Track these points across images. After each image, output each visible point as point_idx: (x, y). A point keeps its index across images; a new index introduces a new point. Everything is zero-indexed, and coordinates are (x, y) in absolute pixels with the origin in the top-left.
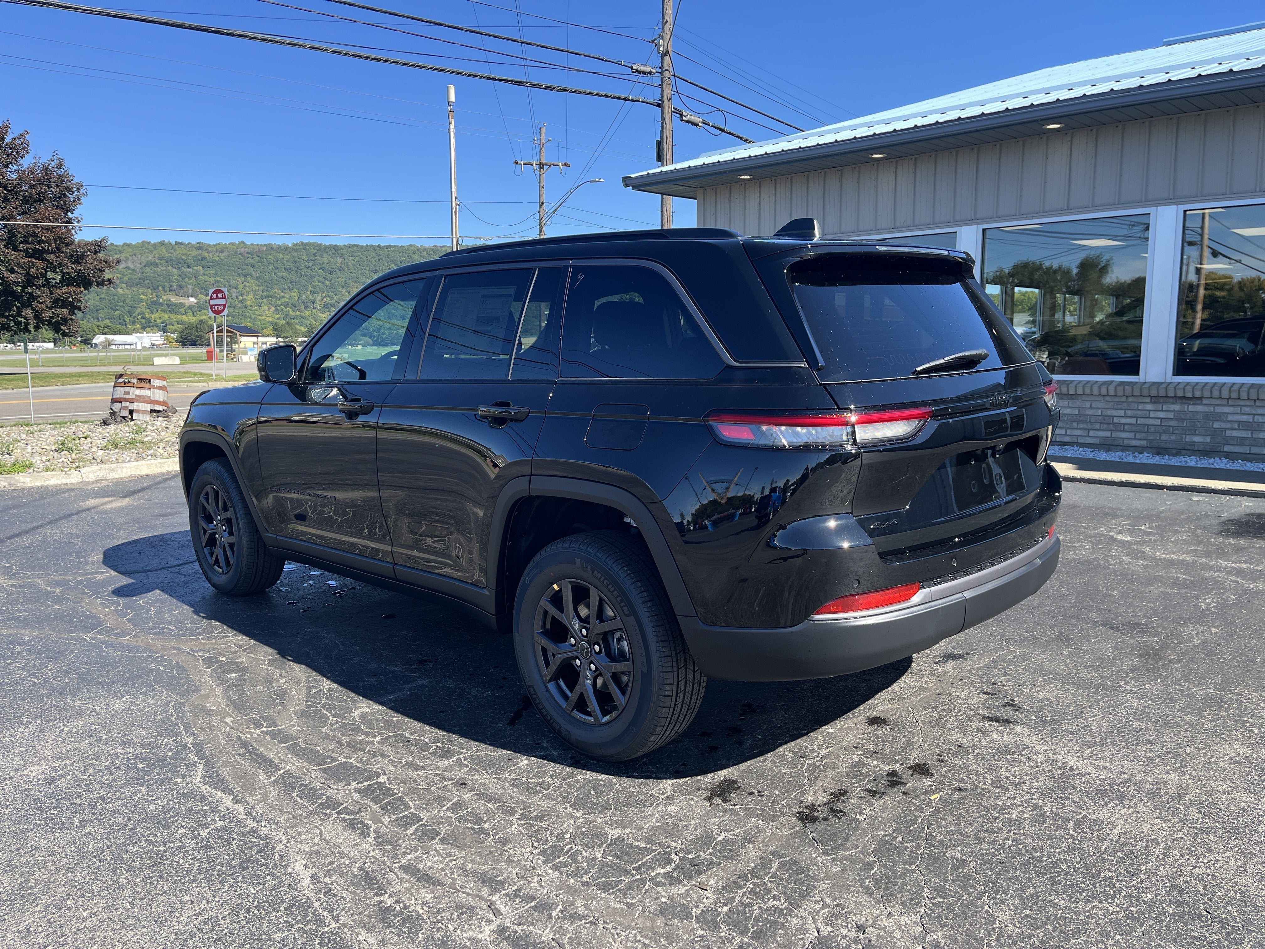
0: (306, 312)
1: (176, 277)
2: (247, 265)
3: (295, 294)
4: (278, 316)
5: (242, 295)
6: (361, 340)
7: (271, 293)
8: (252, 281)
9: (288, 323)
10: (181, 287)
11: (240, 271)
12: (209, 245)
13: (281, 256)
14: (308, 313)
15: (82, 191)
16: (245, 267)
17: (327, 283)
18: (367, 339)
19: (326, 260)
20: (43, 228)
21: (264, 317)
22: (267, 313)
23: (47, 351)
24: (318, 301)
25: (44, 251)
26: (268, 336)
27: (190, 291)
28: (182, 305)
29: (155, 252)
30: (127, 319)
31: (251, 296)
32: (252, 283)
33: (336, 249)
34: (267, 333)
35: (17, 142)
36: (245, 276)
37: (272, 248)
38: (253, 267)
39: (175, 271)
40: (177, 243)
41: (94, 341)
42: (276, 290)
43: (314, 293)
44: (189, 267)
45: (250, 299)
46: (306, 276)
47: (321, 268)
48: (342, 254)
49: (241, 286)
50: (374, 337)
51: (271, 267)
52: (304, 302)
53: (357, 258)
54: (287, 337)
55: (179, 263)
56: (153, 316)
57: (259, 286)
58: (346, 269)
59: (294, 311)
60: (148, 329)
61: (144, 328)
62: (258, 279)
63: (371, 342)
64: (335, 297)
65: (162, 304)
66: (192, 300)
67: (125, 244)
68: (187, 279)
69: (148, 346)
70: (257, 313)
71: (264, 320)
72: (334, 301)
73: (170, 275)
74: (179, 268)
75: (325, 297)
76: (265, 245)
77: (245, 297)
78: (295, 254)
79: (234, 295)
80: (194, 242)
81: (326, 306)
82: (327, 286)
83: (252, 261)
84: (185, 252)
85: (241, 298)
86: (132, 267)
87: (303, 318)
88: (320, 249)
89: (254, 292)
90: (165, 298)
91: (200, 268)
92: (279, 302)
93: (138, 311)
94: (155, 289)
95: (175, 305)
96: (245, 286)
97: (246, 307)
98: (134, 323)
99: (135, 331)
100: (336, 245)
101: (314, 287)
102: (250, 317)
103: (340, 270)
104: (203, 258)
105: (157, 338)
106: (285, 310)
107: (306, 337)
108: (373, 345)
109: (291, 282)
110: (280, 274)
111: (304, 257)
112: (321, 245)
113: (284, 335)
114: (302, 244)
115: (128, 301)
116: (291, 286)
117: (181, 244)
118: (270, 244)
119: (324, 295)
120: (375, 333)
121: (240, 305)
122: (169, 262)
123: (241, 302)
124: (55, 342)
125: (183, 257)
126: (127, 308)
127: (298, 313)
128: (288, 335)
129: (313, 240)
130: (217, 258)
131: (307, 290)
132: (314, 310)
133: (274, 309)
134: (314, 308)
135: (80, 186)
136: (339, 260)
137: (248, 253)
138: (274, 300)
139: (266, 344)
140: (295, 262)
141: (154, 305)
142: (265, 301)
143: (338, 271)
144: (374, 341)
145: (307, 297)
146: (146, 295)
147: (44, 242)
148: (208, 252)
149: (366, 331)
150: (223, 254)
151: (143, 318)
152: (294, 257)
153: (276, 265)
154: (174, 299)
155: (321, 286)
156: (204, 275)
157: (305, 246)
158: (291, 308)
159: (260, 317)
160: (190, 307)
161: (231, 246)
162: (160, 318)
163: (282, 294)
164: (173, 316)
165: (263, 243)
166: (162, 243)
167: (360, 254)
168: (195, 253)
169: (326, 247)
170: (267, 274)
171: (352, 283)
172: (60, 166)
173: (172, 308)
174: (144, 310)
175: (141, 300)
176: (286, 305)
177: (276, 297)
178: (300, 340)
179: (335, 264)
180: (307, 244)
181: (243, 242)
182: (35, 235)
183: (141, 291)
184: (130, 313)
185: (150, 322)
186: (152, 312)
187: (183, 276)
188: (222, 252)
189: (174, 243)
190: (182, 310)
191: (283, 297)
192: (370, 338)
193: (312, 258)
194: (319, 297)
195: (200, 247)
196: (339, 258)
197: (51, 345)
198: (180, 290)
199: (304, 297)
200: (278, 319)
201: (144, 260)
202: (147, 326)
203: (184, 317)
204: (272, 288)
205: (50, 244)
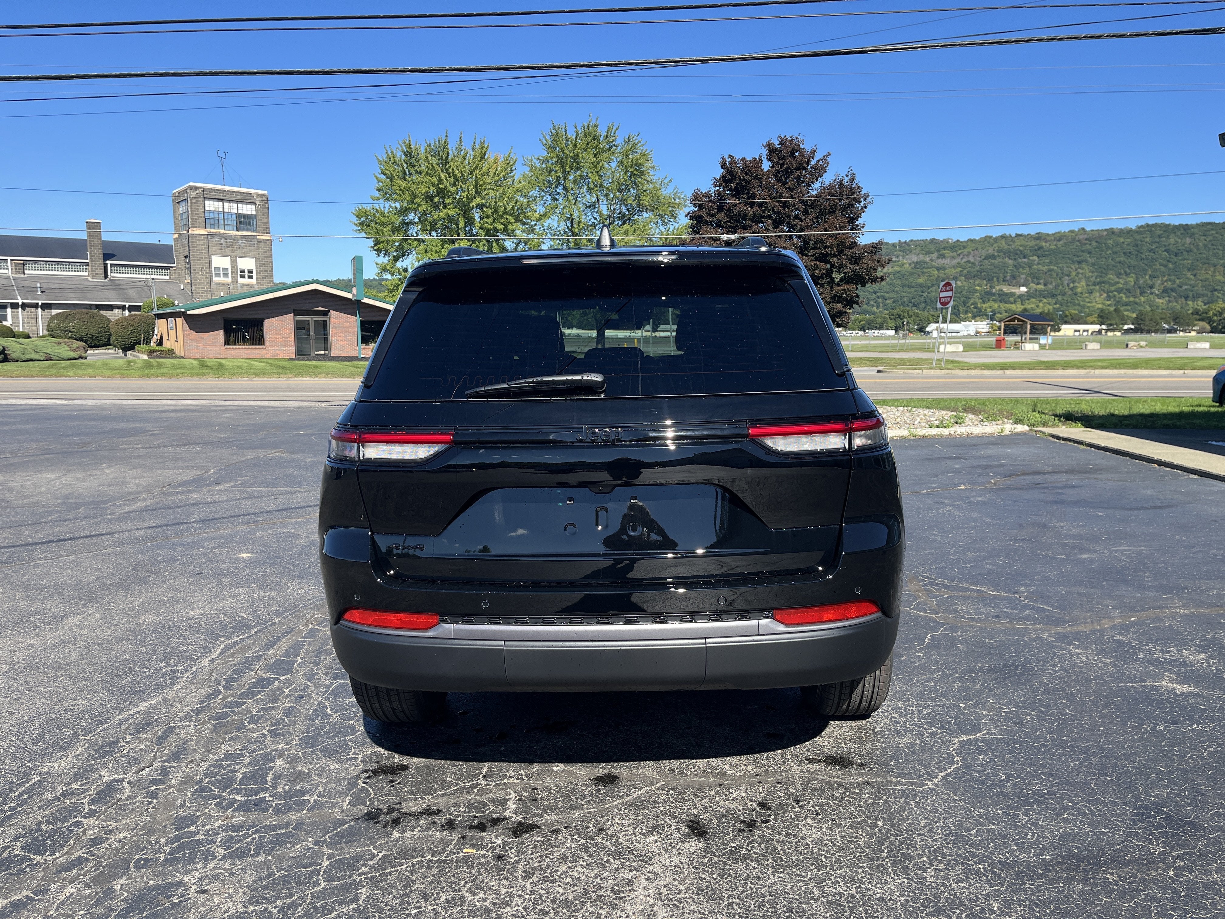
0: (1142, 298)
1: (1011, 268)
2: (1083, 251)
3: (1131, 280)
4: (1109, 303)
5: (1074, 282)
6: (1195, 325)
7: (1105, 279)
8: (1086, 268)
9: (1115, 310)
10: (1014, 277)
11: (1075, 258)
12: (1048, 235)
13: (1122, 240)
14: (1143, 299)
15: (869, 200)
16: (1081, 253)
17: (1170, 265)
18: (1202, 324)
19: (1172, 241)
20: (830, 235)
21: (1094, 304)
22: (1097, 299)
23: (889, 337)
24: (1157, 285)
25: (827, 255)
26: (1092, 323)
27: (1022, 281)
28: (1013, 294)
29: (995, 245)
30: (961, 309)
31: (1083, 283)
32: (1086, 269)
33: (1186, 229)
34: (1092, 320)
35: (821, 163)
36: (1080, 263)
37: (1113, 233)
38: (1090, 253)
39: (1011, 262)
40: (1017, 235)
41: (928, 329)
42: (1112, 277)
43: (1152, 277)
44: (1024, 257)
45: (1081, 286)
46: (1147, 259)
47: (1166, 251)
48: (1193, 234)
49: (1074, 273)
50: (1214, 321)
51: (1109, 252)
52: (1140, 288)
53: (1210, 238)
54: (1111, 325)
55: (1015, 254)
56: (984, 306)
57: (1093, 272)
58: (1195, 250)
59: (1127, 297)
60: (978, 318)
61: (974, 317)
62: (1093, 265)
63: (1208, 327)
64: (1178, 281)
65: (994, 294)
66: (1023, 289)
67: (970, 240)
68: (1021, 269)
69: (972, 333)
70: (1087, 300)
71: (1093, 307)
72: (1175, 286)
73: (1005, 265)
74: (1015, 259)
75: (1166, 281)
76: (1106, 230)
77: (1076, 284)
78: (1138, 237)
79: (1066, 282)
80: (1033, 233)
81: (1165, 291)
82: (1170, 269)
83: (1089, 247)
84: (1023, 243)
85: (1072, 285)
86: (972, 260)
87: (1136, 303)
88: (1167, 229)
89: (1087, 279)
90: (998, 288)
91: (1036, 258)
92: (1113, 288)
93: (972, 301)
94: (990, 280)
95: (1006, 294)
96: (1078, 273)
97: (1076, 294)
98: (966, 312)
99: (966, 320)
100: (1187, 225)
101: (1155, 270)
102: (1079, 305)
103: (1188, 252)
104: (1041, 248)
105: (983, 326)
106: (1118, 296)
107: (1133, 324)
108: (1211, 332)
109: (1129, 267)
110: (1118, 259)
111: (1148, 240)
112: (1169, 225)
113: (1109, 322)
114: (1148, 225)
115: (964, 292)
116: (1128, 271)
117: (1021, 235)
118: (1112, 229)
119: (1165, 279)
120: (1215, 318)
121: (1070, 292)
122: (1007, 253)
123: (1072, 289)
124: (896, 330)
125: (1021, 248)
126: (962, 299)
127: (1132, 299)
128: (1113, 322)
129: (1159, 221)
130: (1053, 247)
131: (1145, 275)
132: (1151, 296)
133: (1105, 295)
134: (1151, 293)
135: (866, 196)
136: (1188, 240)
137: (1086, 239)
138: (1107, 286)
139: (1088, 331)
140: (1137, 245)
141: (987, 296)
142: (1097, 287)
143: (1185, 253)
144: (1212, 328)
145: (1145, 282)
146: (981, 286)
147: (829, 247)
148: (1046, 242)
149: (1204, 315)
150: (1061, 243)
151: (975, 308)
152: (1136, 240)
153: (1114, 250)
154: (1006, 289)
155: (1163, 269)
156: (1039, 264)
157: (1149, 228)
158: (1124, 294)
159: (1089, 305)
160: (1021, 296)
161: (1070, 234)
162: (991, 307)
163: (1117, 280)
164: (1002, 305)
165: (1104, 228)
166: (1003, 237)
167: (1214, 232)
168: (1033, 243)
169: (1175, 227)
170: (1104, 259)
171: (1201, 265)
172: (852, 180)
173: (1004, 298)
174: (977, 300)
175: (976, 291)
176: (1120, 291)
177: (1110, 284)
178: (1126, 327)
179: (1183, 245)
180: (1153, 226)
181: (1083, 229)
182: (822, 241)
183: (977, 282)
184: (965, 304)
185: (981, 311)
186: (984, 302)
187: (1017, 267)
188: (1059, 240)
189: (1014, 235)
190: (1012, 299)
191: (1118, 283)
192: (1209, 323)
193: (1157, 240)
194: (1159, 282)
195: (1039, 237)
196: (1188, 239)
197: (892, 333)
198: (1014, 280)
199: (1141, 282)
200: (1109, 305)
201: (984, 253)
202: (978, 315)
203: (1013, 305)
204: (1107, 274)
205: (832, 249)
